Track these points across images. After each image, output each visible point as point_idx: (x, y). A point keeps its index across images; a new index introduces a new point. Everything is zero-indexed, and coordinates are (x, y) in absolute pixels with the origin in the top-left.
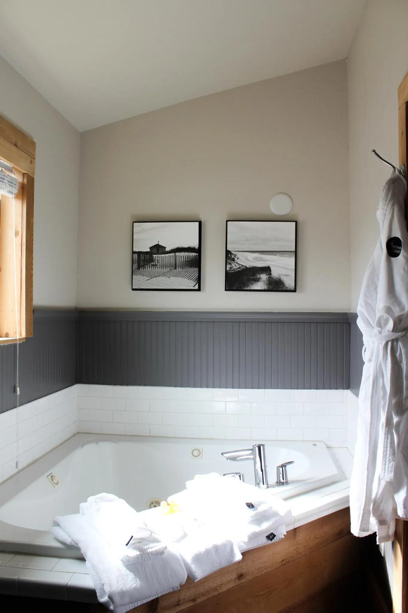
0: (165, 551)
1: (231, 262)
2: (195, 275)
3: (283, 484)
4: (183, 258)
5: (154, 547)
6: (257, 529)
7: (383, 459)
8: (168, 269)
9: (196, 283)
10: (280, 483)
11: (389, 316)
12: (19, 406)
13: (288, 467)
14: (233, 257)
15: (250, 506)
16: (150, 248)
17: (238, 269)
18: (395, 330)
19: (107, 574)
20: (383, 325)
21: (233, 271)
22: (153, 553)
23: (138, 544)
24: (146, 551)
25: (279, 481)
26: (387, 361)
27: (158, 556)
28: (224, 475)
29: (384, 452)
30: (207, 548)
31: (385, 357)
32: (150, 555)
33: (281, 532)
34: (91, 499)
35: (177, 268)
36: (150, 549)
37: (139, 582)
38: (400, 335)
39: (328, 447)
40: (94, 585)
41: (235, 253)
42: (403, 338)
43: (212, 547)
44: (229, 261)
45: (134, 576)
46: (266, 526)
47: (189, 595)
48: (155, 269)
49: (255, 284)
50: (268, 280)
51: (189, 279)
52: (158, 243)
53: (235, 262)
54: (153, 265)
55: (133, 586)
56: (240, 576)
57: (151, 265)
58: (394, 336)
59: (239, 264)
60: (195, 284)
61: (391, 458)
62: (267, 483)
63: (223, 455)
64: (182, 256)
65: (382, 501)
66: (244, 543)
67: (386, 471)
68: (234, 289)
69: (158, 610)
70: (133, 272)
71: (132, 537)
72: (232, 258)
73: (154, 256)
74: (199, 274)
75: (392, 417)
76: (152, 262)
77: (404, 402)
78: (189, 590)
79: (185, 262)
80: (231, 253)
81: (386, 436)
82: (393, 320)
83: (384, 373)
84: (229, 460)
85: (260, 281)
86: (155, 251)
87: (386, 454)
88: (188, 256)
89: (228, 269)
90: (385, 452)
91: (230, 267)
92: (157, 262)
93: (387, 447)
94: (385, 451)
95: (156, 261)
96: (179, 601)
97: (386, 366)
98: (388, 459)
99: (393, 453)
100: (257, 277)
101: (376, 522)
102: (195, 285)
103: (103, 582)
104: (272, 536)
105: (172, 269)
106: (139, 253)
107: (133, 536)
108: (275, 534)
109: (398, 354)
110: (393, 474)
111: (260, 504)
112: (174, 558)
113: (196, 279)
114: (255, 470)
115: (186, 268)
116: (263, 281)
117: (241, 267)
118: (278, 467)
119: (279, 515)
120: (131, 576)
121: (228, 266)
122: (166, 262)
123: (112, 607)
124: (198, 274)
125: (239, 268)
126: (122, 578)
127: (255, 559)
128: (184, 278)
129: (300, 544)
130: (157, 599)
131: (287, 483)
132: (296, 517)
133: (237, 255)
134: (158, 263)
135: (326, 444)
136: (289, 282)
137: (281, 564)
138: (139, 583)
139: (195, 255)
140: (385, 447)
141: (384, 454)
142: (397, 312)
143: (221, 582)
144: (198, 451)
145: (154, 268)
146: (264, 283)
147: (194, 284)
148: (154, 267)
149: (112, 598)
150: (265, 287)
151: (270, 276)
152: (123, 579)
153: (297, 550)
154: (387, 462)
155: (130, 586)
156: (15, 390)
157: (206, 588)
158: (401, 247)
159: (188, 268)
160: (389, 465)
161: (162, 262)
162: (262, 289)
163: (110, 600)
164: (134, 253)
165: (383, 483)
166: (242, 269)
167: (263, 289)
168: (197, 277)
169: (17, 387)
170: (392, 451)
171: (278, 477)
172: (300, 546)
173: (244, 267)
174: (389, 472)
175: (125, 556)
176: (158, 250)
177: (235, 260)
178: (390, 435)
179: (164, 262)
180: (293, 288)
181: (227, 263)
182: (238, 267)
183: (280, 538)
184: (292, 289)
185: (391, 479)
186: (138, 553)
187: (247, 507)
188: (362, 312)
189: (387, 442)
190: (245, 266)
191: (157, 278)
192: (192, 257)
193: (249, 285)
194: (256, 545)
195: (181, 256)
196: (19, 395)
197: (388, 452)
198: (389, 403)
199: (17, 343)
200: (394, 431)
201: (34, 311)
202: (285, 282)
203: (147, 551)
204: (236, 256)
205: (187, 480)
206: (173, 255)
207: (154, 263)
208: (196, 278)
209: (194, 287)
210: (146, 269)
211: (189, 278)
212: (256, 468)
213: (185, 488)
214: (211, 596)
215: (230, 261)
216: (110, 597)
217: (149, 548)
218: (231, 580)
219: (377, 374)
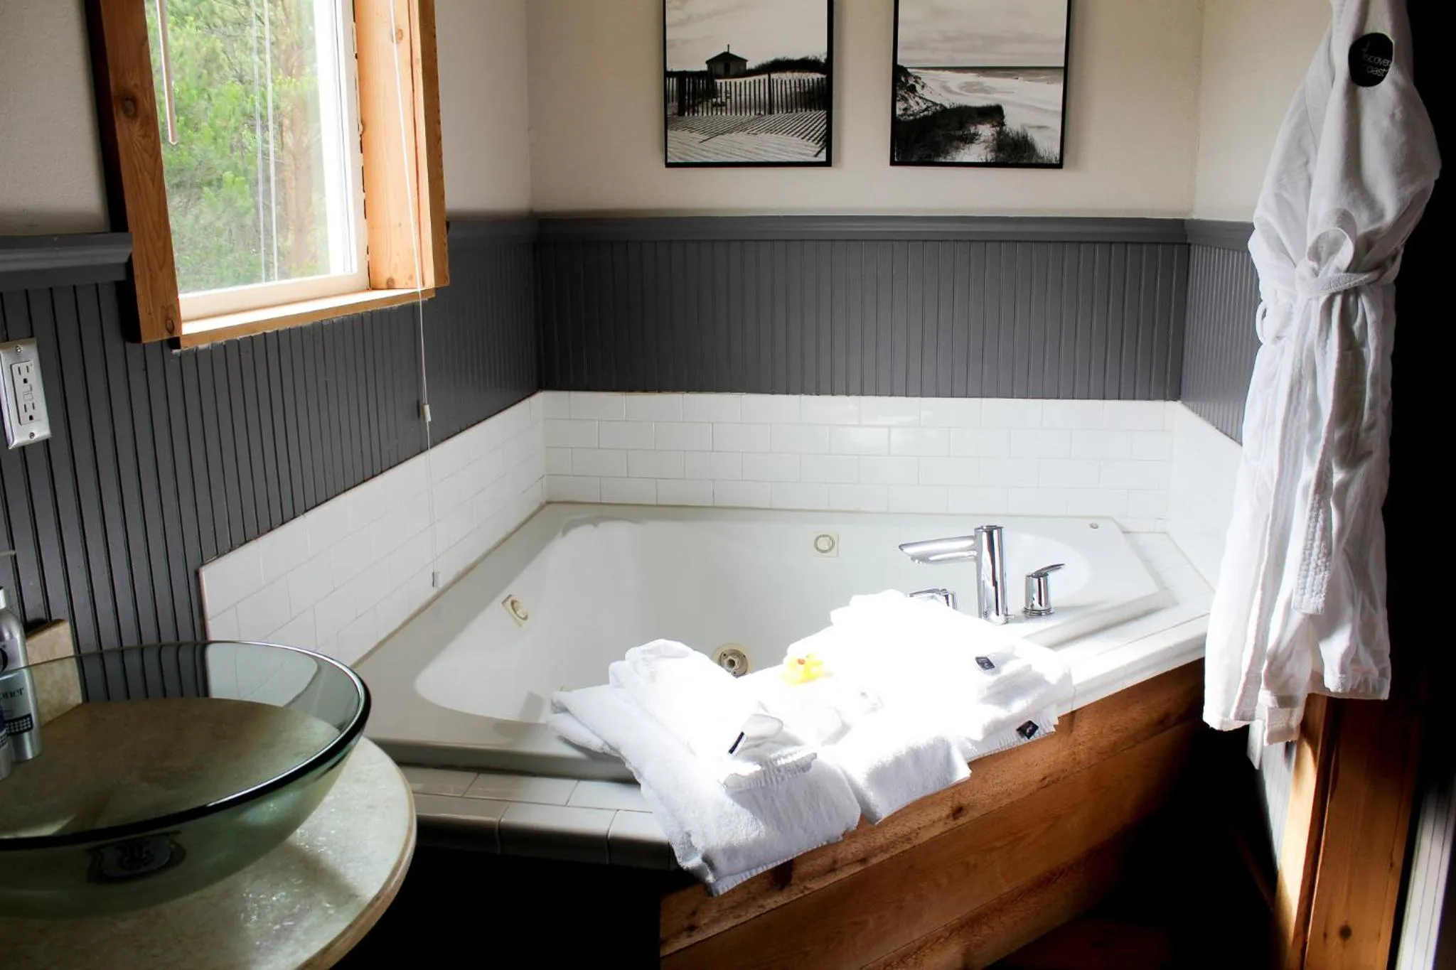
0: (813, 763)
1: (906, 95)
2: (818, 128)
3: (1039, 614)
4: (788, 86)
5: (791, 754)
6: (1001, 713)
7: (1302, 565)
8: (753, 114)
9: (821, 146)
10: (1031, 613)
11: (1345, 234)
12: (431, 447)
13: (1052, 576)
14: (911, 82)
15: (985, 663)
16: (707, 62)
17: (923, 111)
18: (1354, 268)
19: (694, 812)
20: (1323, 256)
21: (911, 118)
22: (788, 769)
23: (756, 750)
24: (774, 762)
25: (1029, 608)
26: (1328, 341)
27: (798, 774)
28: (912, 595)
29: (1305, 549)
30: (897, 755)
31: (1324, 333)
32: (782, 773)
33: (1048, 721)
34: (634, 653)
35: (776, 112)
36: (782, 759)
37: (762, 827)
38: (1366, 279)
39: (1125, 532)
40: (667, 834)
41: (916, 72)
42: (1371, 286)
43: (908, 753)
44: (901, 92)
45: (752, 816)
46: (1019, 708)
47: (854, 851)
48: (721, 114)
49: (963, 149)
50: (996, 140)
51: (803, 138)
52: (726, 51)
53: (916, 94)
54: (715, 105)
55: (753, 836)
56: (958, 811)
57: (710, 105)
58: (1350, 281)
59: (927, 100)
60: (819, 149)
61: (1322, 562)
62: (1005, 612)
63: (902, 550)
64: (788, 82)
65: (1290, 657)
66: (975, 743)
67: (1308, 590)
68: (913, 160)
69: (793, 881)
70: (668, 122)
71: (742, 734)
72: (908, 85)
73: (718, 81)
74: (827, 126)
75: (1330, 470)
76: (714, 97)
77: (1363, 435)
78: (855, 842)
79: (793, 96)
80: (908, 72)
81: (1314, 514)
82: (1352, 241)
83: (1319, 369)
84: (917, 561)
85: (977, 142)
86: (720, 68)
87: (1310, 555)
88: (802, 82)
89: (899, 112)
90: (1308, 549)
91: (903, 107)
92: (727, 98)
93: (1313, 539)
94: (1309, 546)
95: (723, 94)
96: (835, 862)
97: (1326, 353)
98: (1313, 565)
99: (1326, 551)
100: (970, 130)
101: (1272, 700)
102: (819, 152)
103: (687, 829)
104: (1031, 728)
105: (762, 113)
106: (682, 76)
107: (744, 732)
108: (1037, 725)
109: (1356, 325)
110: (1323, 599)
111: (1006, 659)
112: (831, 777)
113: (821, 139)
114: (980, 583)
115: (797, 111)
116: (984, 142)
117: (930, 107)
118: (1029, 576)
119: (1046, 682)
120: (745, 816)
121: (900, 106)
122: (748, 97)
123: (710, 878)
124: (825, 126)
125: (926, 109)
126: (727, 820)
127: (987, 777)
128: (793, 135)
129: (1080, 744)
130: (791, 861)
131: (1048, 612)
132: (1078, 688)
133: (922, 77)
134: (728, 100)
135: (1120, 526)
136: (1047, 145)
137: (1040, 785)
138: (764, 830)
139: (818, 79)
140: (1310, 537)
141: (1304, 553)
142: (1364, 223)
143: (919, 824)
144: (828, 538)
145: (719, 113)
146: (986, 148)
147: (814, 149)
148: (719, 108)
149: (711, 861)
150: (990, 157)
151: (1001, 129)
152: (730, 821)
153: (1073, 756)
154: (1311, 573)
155: (745, 837)
156: (419, 412)
157: (888, 836)
158: (1391, 59)
159: (802, 111)
160: (1315, 579)
161: (738, 98)
162: (980, 161)
163: (705, 864)
164: (668, 74)
165: (1297, 618)
166: (934, 113)
167: (984, 161)
168: (823, 131)
169: (425, 404)
170: (1325, 548)
171: (1029, 598)
172: (1081, 747)
173: (938, 108)
174: (1314, 594)
175: (731, 775)
176: (727, 68)
177: (916, 91)
178: (1322, 513)
179: (743, 97)
180: (1056, 158)
181: (898, 98)
182: (924, 107)
183: (1047, 731)
184: (1054, 162)
185: (1318, 610)
186: (758, 768)
187: (978, 666)
188: (1267, 223)
189: (1315, 527)
190: (941, 105)
191: (727, 136)
192: (811, 85)
193: (950, 151)
194: (996, 747)
195: (783, 82)
196: (429, 422)
197: (1315, 551)
198: (1327, 440)
199: (419, 303)
200: (1332, 504)
201: (448, 224)
202: (1036, 146)
203: (776, 763)
204: (920, 81)
205: (831, 610)
206: (764, 80)
207: (719, 100)
208: (821, 134)
209: (816, 156)
210: (700, 114)
211: (802, 136)
212: (983, 579)
213: (830, 624)
214: (897, 851)
215: (905, 93)
216: (706, 859)
217: (779, 757)
218: (940, 820)
219: (1300, 371)
